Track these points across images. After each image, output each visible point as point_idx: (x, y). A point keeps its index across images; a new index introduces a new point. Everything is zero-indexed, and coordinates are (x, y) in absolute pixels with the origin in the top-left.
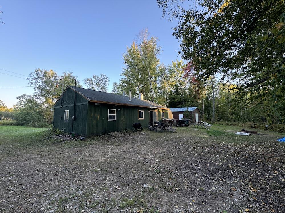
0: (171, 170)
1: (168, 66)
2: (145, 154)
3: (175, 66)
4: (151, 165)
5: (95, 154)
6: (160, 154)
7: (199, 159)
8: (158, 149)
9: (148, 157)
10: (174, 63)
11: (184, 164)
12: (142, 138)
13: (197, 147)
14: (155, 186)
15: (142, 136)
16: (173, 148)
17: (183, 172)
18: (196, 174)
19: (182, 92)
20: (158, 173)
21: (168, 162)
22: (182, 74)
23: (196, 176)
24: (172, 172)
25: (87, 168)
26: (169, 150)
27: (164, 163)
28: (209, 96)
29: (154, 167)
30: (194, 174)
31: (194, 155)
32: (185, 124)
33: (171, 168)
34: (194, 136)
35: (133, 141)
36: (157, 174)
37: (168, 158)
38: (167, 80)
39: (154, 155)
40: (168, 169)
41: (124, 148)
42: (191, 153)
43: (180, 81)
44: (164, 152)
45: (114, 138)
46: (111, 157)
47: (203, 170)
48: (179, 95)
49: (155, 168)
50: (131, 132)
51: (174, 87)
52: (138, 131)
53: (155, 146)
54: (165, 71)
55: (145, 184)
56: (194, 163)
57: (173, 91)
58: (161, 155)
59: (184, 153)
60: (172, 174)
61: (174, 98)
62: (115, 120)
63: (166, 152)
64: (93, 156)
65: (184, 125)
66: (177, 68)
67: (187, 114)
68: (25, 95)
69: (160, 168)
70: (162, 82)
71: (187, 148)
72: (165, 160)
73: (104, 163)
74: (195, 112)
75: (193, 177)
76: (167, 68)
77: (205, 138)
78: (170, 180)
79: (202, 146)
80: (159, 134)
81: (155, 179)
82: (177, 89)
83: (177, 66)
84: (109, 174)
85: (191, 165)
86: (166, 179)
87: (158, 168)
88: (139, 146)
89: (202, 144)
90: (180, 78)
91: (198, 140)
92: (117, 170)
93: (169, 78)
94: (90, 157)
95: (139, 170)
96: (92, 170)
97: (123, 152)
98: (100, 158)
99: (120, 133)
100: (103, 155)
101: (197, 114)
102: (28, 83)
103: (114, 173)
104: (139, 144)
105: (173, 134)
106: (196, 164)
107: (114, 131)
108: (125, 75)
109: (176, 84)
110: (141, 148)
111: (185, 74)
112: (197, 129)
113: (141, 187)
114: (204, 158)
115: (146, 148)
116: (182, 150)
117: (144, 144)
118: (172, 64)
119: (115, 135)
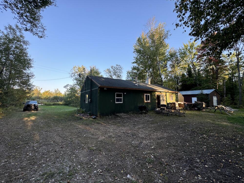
0: (166, 162)
1: (179, 49)
2: (143, 138)
3: (186, 49)
4: (145, 151)
5: (98, 132)
6: (159, 139)
7: (209, 154)
8: (158, 134)
9: (144, 142)
10: (185, 45)
11: (185, 157)
12: (145, 120)
13: (209, 136)
14: (140, 180)
15: (145, 118)
16: (176, 135)
17: (181, 168)
18: (199, 175)
19: (196, 74)
20: (149, 163)
21: (165, 151)
22: (195, 55)
23: (199, 178)
24: (166, 165)
25: (86, 145)
26: (170, 137)
27: (160, 151)
28: (233, 76)
29: (147, 154)
30: (197, 174)
31: (201, 148)
32: (198, 108)
33: (167, 160)
34: (207, 122)
35: (136, 123)
36: (147, 164)
37: (166, 146)
38: (178, 64)
39: (152, 140)
40: (163, 160)
41: (124, 129)
42: (198, 144)
43: (193, 63)
44: (163, 138)
45: (119, 118)
46: (110, 137)
47: (211, 172)
48: (192, 77)
49: (147, 157)
50: (137, 114)
51: (186, 69)
52: (144, 113)
53: (156, 130)
54: (176, 55)
55: (130, 175)
56: (199, 158)
57: (186, 74)
58: (160, 141)
59: (188, 142)
60: (165, 168)
61: (186, 81)
62: (122, 103)
63: (166, 138)
64: (96, 134)
65: (196, 108)
66: (189, 49)
67: (202, 97)
68: (68, 85)
69: (153, 157)
70: (173, 66)
71: (195, 137)
72: (162, 148)
73: (101, 141)
74: (212, 94)
75: (194, 178)
76: (177, 51)
77: (223, 127)
78: (161, 176)
79: (216, 137)
80: (165, 118)
81: (144, 170)
82: (189, 72)
83: (189, 47)
84: (101, 154)
85: (194, 160)
86: (156, 173)
87: (150, 157)
88: (139, 128)
89: (217, 133)
90: (192, 59)
91: (213, 127)
92: (109, 151)
93: (181, 61)
94: (93, 135)
95: (130, 155)
96: (89, 148)
97: (123, 133)
98: (101, 136)
99: (126, 114)
100: (104, 134)
101: (216, 97)
102: (69, 77)
103: (106, 154)
104: (140, 127)
105: (181, 118)
106: (203, 161)
107: (121, 112)
108: (136, 62)
109: (188, 67)
110: (141, 131)
111: (200, 55)
112: (213, 114)
113: (124, 178)
114: (217, 153)
115: (146, 131)
116: (186, 139)
117: (145, 127)
118: (183, 47)
119: (121, 116)
